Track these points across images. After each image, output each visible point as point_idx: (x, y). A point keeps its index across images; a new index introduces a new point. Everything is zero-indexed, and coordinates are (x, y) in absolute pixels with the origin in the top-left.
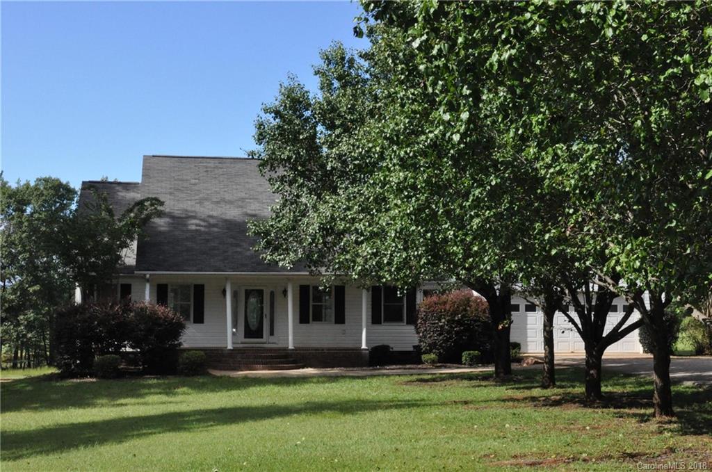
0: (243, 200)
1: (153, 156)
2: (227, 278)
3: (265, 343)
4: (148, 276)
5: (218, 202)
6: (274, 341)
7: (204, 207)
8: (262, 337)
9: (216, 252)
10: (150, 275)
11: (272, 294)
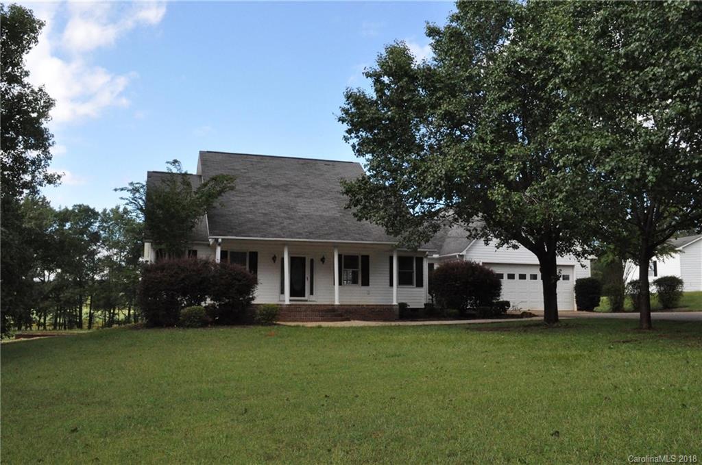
0: (285, 185)
1: (208, 152)
2: (284, 244)
3: (306, 301)
4: (220, 240)
5: (266, 187)
6: (314, 300)
7: (256, 189)
8: (304, 296)
9: (274, 223)
10: (222, 239)
11: (312, 261)
